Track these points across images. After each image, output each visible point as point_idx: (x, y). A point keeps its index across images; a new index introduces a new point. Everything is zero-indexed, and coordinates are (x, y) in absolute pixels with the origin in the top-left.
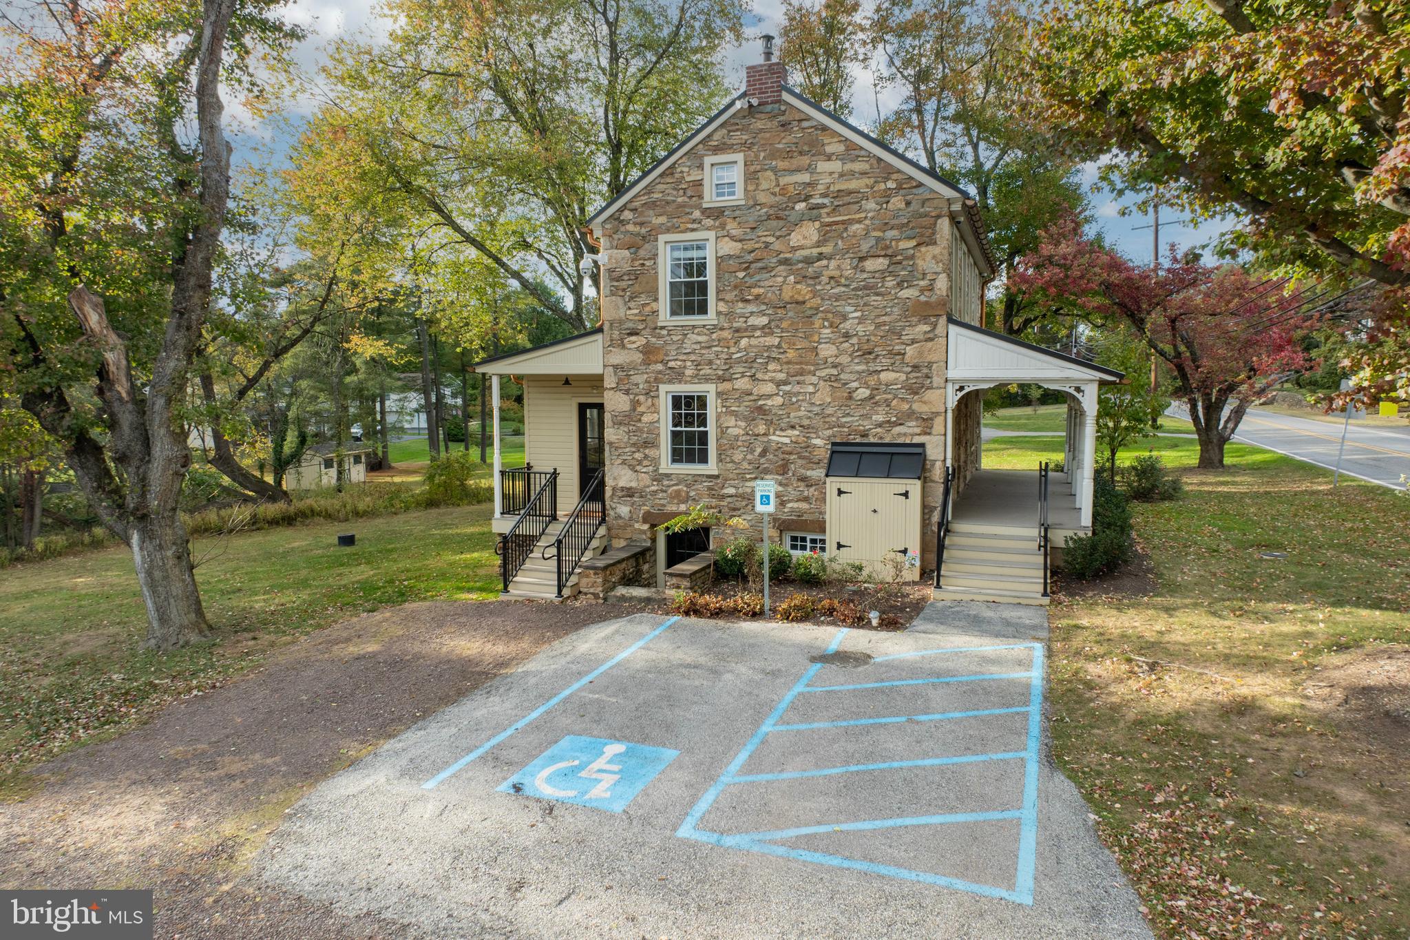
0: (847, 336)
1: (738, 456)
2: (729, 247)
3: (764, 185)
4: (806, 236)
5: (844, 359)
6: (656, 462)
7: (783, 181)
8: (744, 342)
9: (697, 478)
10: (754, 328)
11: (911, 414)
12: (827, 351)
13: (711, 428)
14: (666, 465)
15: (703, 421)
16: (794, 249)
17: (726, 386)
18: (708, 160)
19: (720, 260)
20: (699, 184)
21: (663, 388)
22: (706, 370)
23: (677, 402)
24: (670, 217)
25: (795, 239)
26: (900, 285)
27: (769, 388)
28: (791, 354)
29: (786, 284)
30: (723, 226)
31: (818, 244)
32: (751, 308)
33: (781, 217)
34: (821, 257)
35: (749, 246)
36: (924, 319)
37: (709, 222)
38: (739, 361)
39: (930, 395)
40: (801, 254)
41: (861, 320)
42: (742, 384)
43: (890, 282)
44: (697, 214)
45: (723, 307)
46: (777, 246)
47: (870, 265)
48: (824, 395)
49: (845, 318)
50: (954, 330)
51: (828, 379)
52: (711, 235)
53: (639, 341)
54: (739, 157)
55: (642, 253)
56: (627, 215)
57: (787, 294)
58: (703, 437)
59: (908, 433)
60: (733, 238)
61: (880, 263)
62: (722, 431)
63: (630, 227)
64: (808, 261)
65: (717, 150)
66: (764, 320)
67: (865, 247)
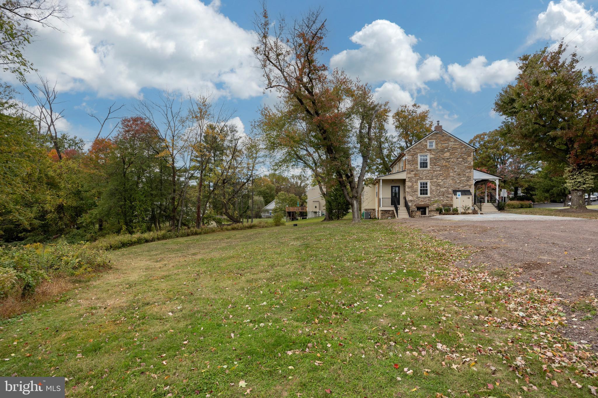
0: (455, 172)
1: (434, 193)
2: (432, 156)
3: (439, 146)
4: (447, 155)
5: (455, 176)
6: (417, 195)
7: (443, 145)
8: (435, 173)
9: (426, 198)
10: (437, 170)
11: (467, 185)
12: (451, 174)
13: (429, 188)
14: (419, 195)
15: (427, 187)
16: (445, 157)
17: (432, 180)
18: (428, 141)
19: (431, 158)
20: (426, 145)
21: (419, 181)
22: (428, 178)
23: (421, 184)
24: (420, 151)
25: (445, 155)
26: (465, 163)
27: (440, 181)
28: (445, 175)
29: (444, 163)
30: (431, 152)
31: (450, 156)
32: (437, 167)
33: (442, 151)
34: (450, 158)
35: (436, 156)
36: (469, 169)
37: (428, 152)
38: (434, 176)
39: (470, 182)
40: (446, 158)
41: (458, 169)
42: (435, 180)
43: (463, 163)
44: (426, 150)
45: (431, 167)
46: (442, 156)
47: (459, 160)
48: (451, 182)
49: (455, 169)
50: (474, 171)
51: (452, 179)
52: (429, 154)
53: (414, 173)
54: (435, 141)
55: (414, 157)
56: (411, 150)
57: (444, 164)
58: (427, 190)
59: (467, 188)
60: (433, 155)
61: (461, 159)
62: (431, 189)
63: (412, 152)
64: (448, 159)
65: (430, 139)
66: (439, 169)
67: (458, 157)
